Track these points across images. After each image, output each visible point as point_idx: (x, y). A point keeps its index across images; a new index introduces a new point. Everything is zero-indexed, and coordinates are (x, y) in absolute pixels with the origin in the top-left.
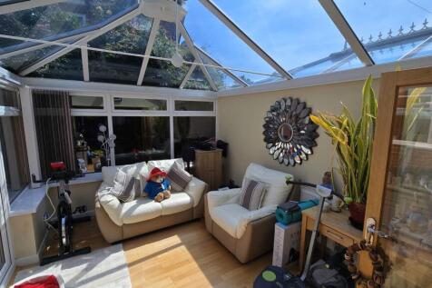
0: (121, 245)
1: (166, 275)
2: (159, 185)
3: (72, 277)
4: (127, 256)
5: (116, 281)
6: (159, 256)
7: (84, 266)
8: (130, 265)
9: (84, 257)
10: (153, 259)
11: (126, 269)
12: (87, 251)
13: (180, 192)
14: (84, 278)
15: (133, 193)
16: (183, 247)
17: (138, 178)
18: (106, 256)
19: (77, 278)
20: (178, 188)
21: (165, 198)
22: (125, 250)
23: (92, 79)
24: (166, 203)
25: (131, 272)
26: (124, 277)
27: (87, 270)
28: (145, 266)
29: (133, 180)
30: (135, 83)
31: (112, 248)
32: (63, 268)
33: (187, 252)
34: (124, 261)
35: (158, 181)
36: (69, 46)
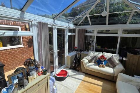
0: (85, 74)
1: (88, 91)
2: (102, 61)
3: (71, 74)
4: (84, 78)
5: (77, 82)
6: (91, 84)
7: (75, 74)
8: (83, 81)
9: (77, 72)
10: (89, 84)
11: (81, 81)
12: (78, 71)
13: (111, 67)
14: (73, 76)
15: (94, 61)
16: (101, 87)
17: (97, 57)
18: (80, 74)
19: (72, 75)
20: (111, 66)
21: (102, 67)
22: (85, 76)
23: (92, 25)
24: (102, 69)
25: (81, 82)
26: (79, 83)
27: (75, 75)
28: (86, 84)
29: (95, 57)
30: (105, 24)
31: (83, 73)
32: (72, 72)
33: (101, 90)
34: (82, 79)
35: (102, 60)
36: (84, 16)
